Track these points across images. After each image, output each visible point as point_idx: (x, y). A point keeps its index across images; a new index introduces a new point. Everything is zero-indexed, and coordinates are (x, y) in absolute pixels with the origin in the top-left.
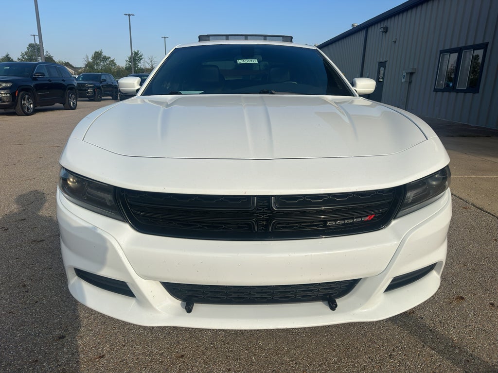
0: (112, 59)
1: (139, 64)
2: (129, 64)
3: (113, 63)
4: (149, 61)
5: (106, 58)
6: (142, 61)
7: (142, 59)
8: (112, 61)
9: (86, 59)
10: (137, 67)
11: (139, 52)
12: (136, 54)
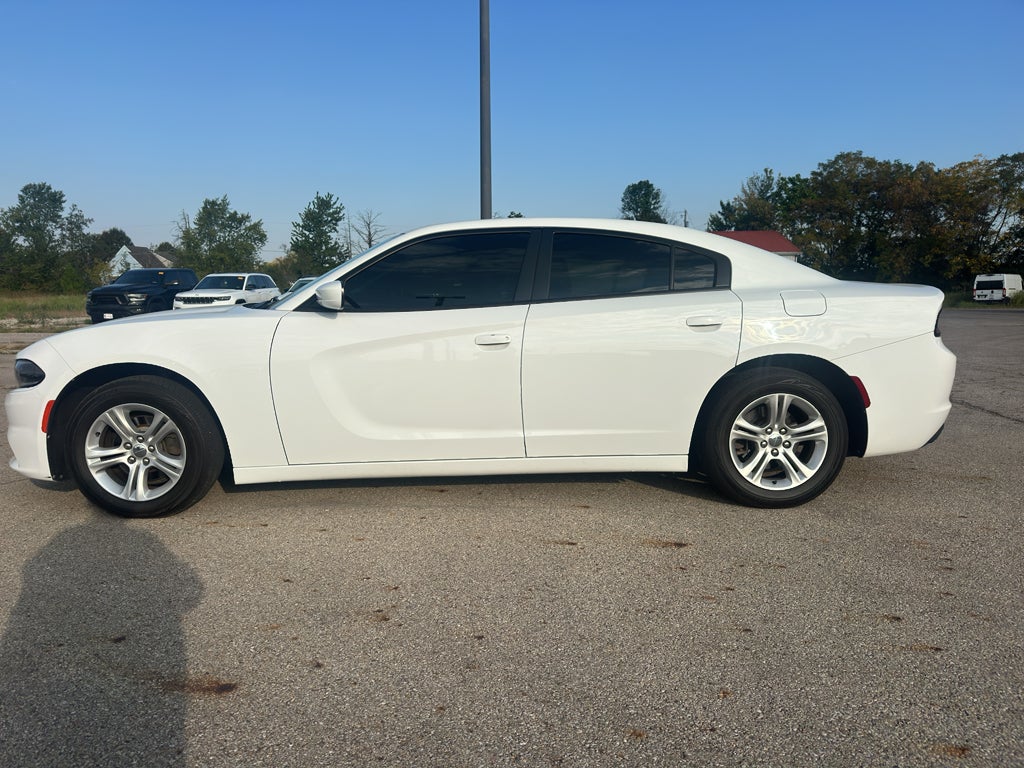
0: (254, 220)
1: (333, 235)
2: (303, 235)
3: (259, 232)
4: (360, 225)
5: (237, 220)
6: (341, 225)
7: (340, 219)
8: (256, 227)
9: (182, 223)
10: (327, 243)
11: (334, 200)
12: (324, 204)
